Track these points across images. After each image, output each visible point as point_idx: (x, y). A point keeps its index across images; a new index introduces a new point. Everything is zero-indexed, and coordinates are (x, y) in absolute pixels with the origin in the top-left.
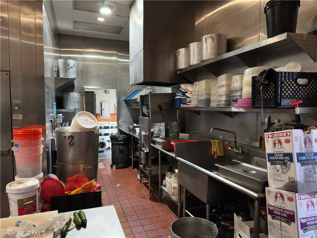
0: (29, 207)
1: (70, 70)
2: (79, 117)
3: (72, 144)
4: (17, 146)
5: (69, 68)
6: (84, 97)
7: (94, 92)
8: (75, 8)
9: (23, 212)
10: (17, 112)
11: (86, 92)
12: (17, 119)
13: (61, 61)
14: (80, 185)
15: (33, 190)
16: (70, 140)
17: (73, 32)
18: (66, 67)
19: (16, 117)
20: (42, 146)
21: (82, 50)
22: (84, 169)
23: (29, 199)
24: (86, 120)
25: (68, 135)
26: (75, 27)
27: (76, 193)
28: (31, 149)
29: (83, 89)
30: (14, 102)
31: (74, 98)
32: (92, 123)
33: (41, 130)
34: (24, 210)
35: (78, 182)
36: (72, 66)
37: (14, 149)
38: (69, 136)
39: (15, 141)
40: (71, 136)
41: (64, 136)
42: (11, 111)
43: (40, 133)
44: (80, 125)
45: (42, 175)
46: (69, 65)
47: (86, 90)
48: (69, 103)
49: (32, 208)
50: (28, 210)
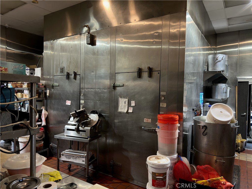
0: (159, 181)
1: (219, 63)
2: (214, 109)
3: (205, 134)
4: (159, 127)
5: (217, 62)
6: (236, 87)
7: (248, 82)
8: (226, 6)
9: (155, 183)
10: (163, 101)
11: (239, 82)
12: (163, 106)
13: (210, 57)
14: (209, 176)
15: (163, 168)
16: (204, 129)
17: (228, 29)
18: (215, 61)
19: (162, 105)
20: (178, 131)
21: (237, 44)
22: (216, 161)
23: (160, 175)
24: (221, 112)
25: (202, 124)
26: (230, 24)
27: (202, 184)
28: (168, 132)
29: (236, 80)
30: (162, 93)
31: (221, 88)
32: (227, 116)
33: (177, 117)
34: (156, 182)
35: (206, 173)
36: (220, 60)
37: (157, 130)
38: (203, 126)
39: (158, 124)
40: (205, 126)
41: (199, 125)
42: (159, 101)
43: (177, 120)
44: (213, 117)
45: (176, 156)
46: (217, 59)
47: (239, 80)
48: (216, 94)
49: (161, 183)
50: (158, 183)
